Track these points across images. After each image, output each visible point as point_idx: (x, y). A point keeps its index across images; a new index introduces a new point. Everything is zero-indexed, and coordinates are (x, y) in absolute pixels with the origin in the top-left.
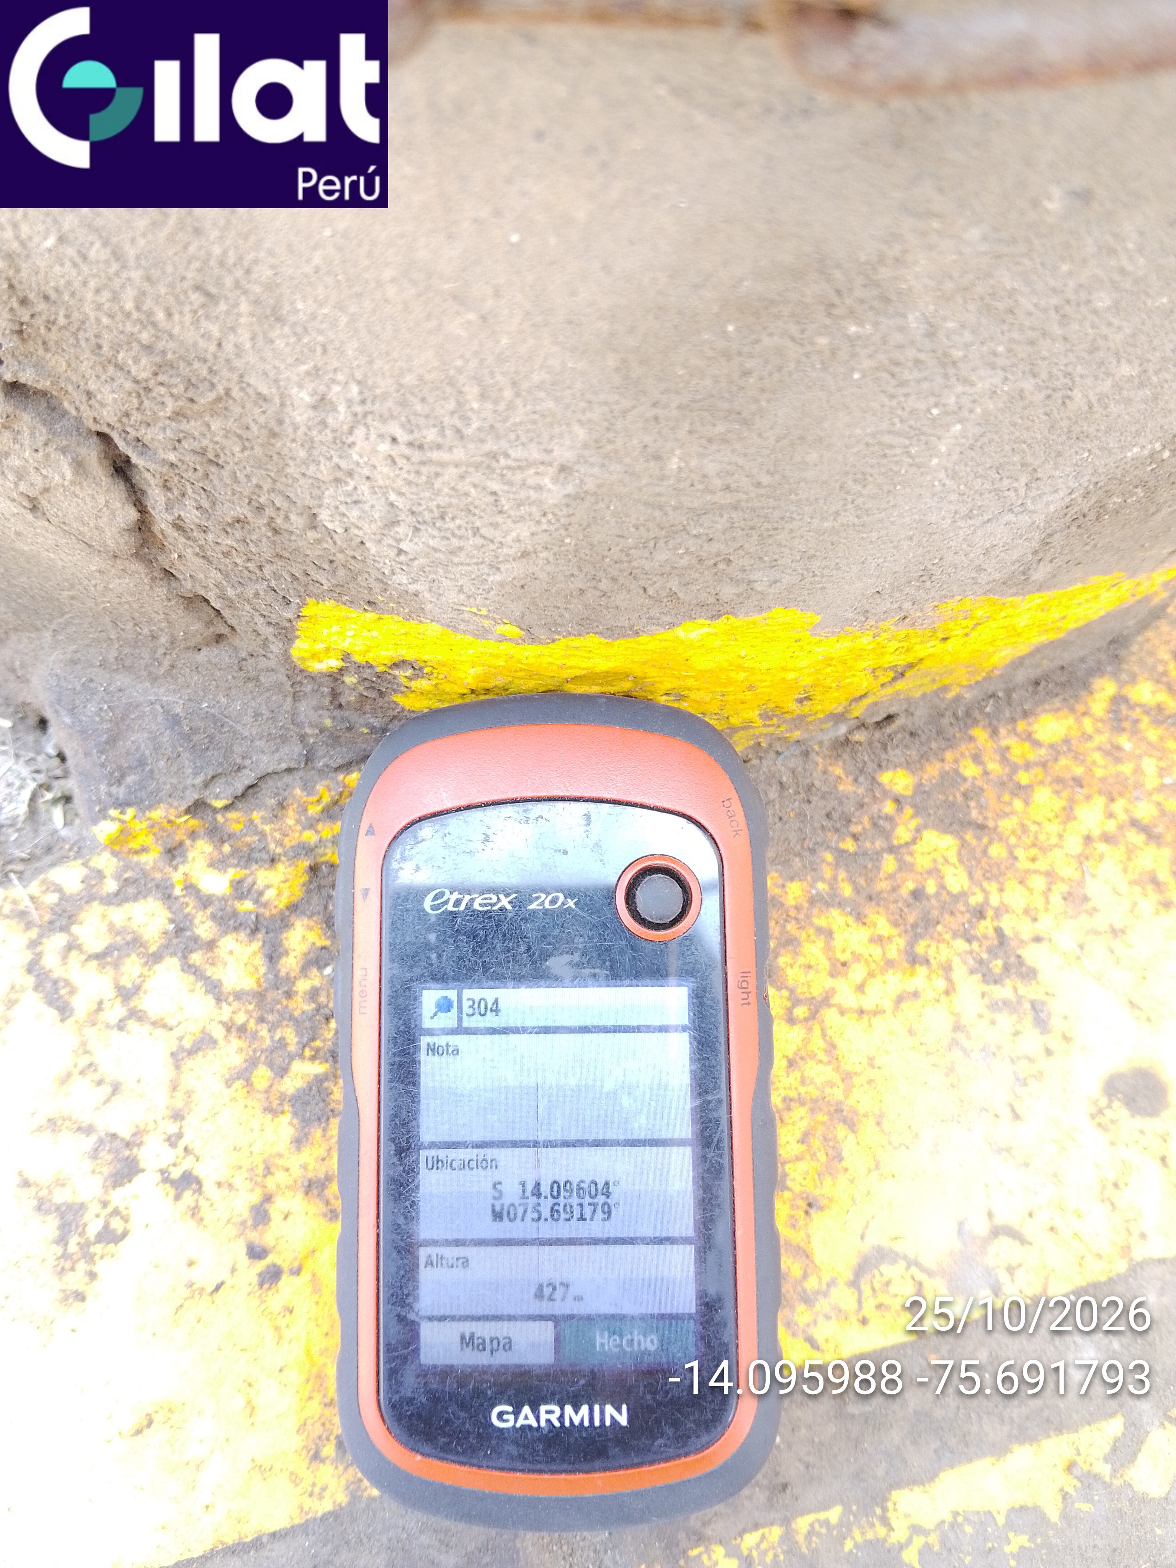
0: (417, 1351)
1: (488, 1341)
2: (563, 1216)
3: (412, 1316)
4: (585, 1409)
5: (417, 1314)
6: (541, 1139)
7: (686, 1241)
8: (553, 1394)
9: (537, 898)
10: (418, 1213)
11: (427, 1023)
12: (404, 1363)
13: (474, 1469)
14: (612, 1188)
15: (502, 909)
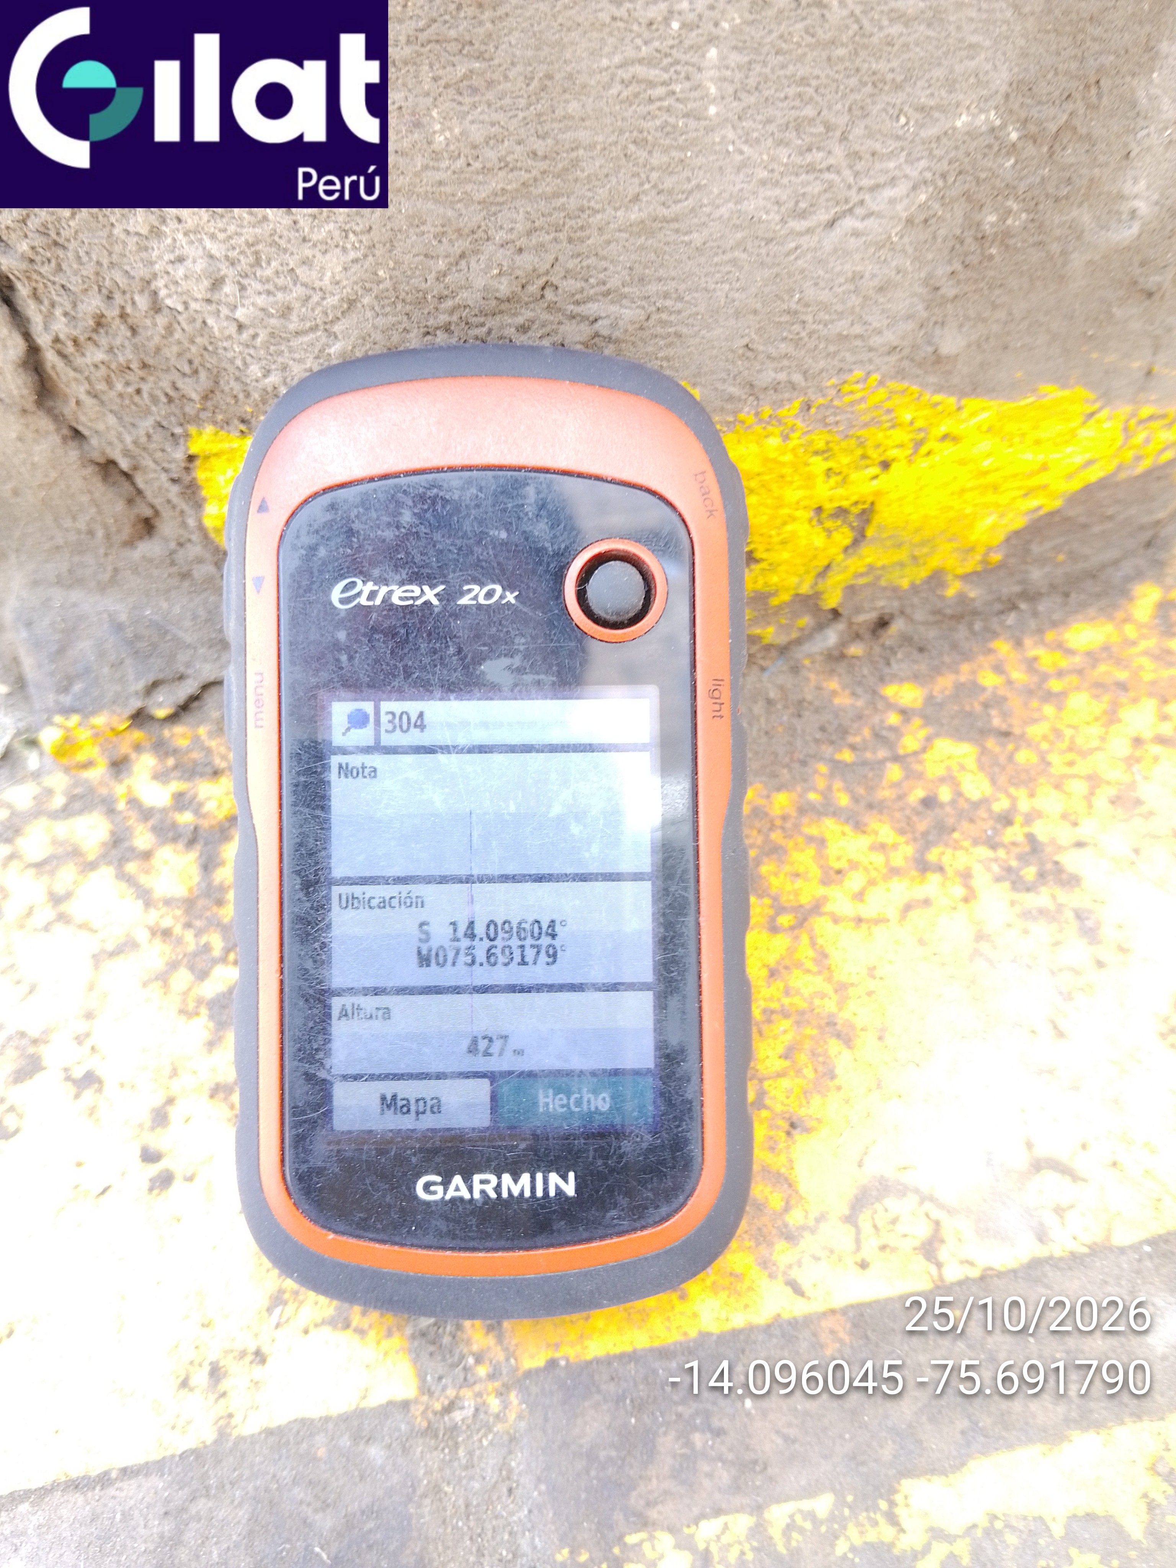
0: (328, 1115)
1: (413, 1102)
2: (501, 959)
3: (322, 1074)
4: (525, 1178)
5: (329, 1071)
6: (476, 872)
8: (489, 1160)
9: (470, 591)
10: (330, 957)
11: (338, 738)
12: (314, 1128)
13: (396, 1248)
14: (558, 928)
15: (427, 603)
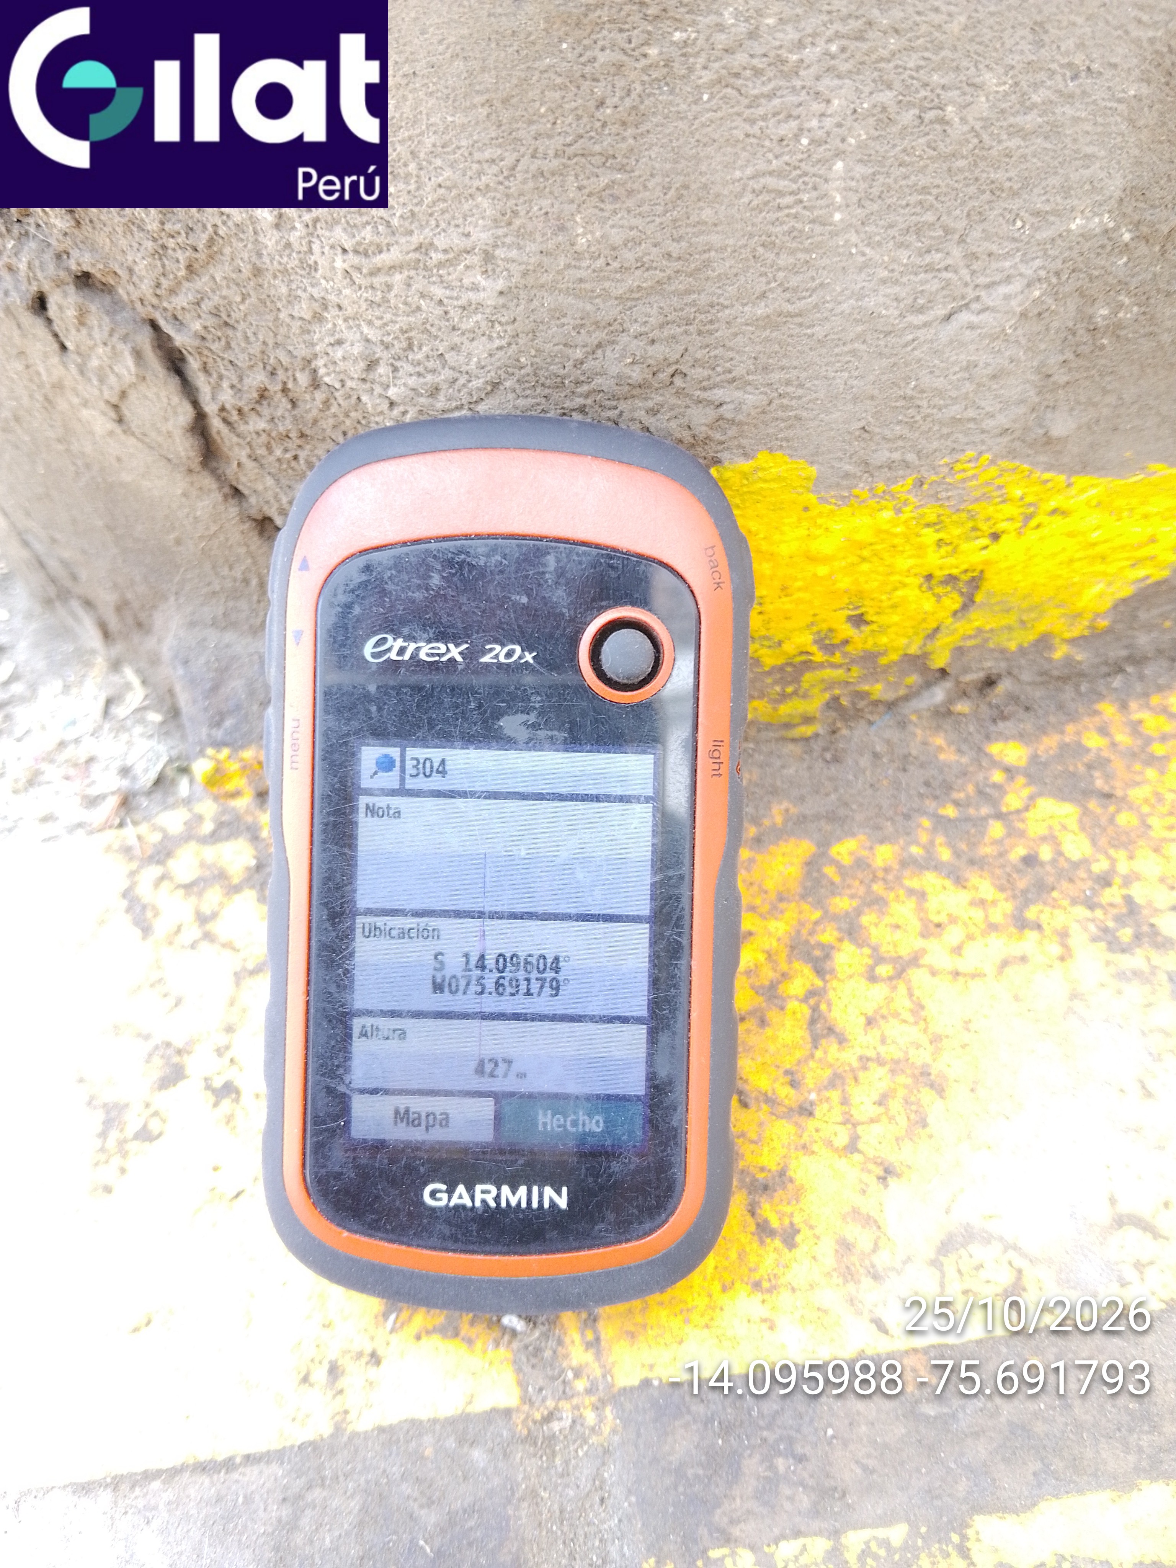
0: (348, 1123)
1: (423, 1117)
2: (509, 990)
3: (342, 1089)
4: (523, 1190)
5: (348, 1086)
6: (487, 909)
7: (638, 1020)
8: (490, 1173)
9: (491, 650)
10: (352, 982)
11: (365, 782)
12: (333, 1136)
13: (404, 1247)
14: (562, 964)
15: (452, 660)
